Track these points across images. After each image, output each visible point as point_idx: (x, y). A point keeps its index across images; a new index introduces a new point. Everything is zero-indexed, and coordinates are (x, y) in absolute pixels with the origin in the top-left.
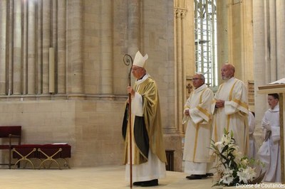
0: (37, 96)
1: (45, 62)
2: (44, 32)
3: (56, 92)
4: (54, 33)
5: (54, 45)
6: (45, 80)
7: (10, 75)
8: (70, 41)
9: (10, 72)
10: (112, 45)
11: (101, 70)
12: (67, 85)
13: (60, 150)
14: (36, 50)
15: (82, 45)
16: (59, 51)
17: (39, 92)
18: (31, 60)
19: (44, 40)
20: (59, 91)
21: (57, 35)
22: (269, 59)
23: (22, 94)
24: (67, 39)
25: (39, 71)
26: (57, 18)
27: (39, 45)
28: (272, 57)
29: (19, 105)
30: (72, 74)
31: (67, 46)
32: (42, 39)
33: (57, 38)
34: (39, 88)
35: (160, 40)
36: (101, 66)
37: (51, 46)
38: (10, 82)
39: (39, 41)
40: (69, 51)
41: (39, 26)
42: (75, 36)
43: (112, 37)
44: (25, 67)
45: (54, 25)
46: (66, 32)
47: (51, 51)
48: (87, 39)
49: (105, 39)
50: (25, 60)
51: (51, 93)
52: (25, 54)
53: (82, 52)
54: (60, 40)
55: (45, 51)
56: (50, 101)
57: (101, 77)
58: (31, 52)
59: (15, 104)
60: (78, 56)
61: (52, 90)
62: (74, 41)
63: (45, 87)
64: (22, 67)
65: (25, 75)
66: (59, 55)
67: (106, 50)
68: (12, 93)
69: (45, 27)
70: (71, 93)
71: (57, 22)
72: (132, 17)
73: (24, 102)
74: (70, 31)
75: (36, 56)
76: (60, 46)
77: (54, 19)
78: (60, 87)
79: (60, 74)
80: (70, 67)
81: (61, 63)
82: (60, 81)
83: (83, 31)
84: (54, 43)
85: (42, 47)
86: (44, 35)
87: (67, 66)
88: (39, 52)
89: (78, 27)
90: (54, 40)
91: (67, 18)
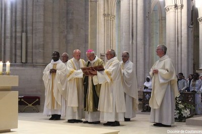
1: (19, 42)
2: (18, 22)
3: (26, 62)
4: (25, 23)
5: (25, 31)
8: (36, 29)
10: (59, 32)
12: (34, 57)
13: (37, 100)
17: (14, 62)
18: (8, 40)
20: (28, 62)
22: (132, 43)
24: (34, 28)
25: (14, 47)
26: (27, 13)
27: (14, 30)
28: (134, 42)
30: (37, 51)
31: (34, 32)
32: (16, 26)
34: (14, 59)
35: (82, 30)
37: (23, 32)
39: (14, 27)
40: (36, 35)
41: (14, 18)
42: (40, 26)
43: (59, 28)
46: (33, 23)
47: (24, 34)
48: (46, 27)
50: (3, 39)
51: (22, 63)
52: (3, 35)
53: (44, 36)
54: (29, 28)
55: (18, 35)
56: (22, 68)
60: (42, 39)
61: (24, 61)
62: (39, 29)
63: (18, 59)
65: (3, 49)
66: (29, 38)
69: (19, 18)
70: (37, 63)
71: (26, 16)
74: (36, 22)
75: (11, 37)
76: (29, 32)
78: (29, 59)
79: (30, 50)
80: (36, 46)
81: (30, 43)
82: (30, 54)
83: (45, 23)
84: (25, 29)
85: (16, 32)
86: (17, 24)
87: (34, 45)
88: (14, 35)
89: (42, 20)
90: (25, 27)
91: (34, 14)
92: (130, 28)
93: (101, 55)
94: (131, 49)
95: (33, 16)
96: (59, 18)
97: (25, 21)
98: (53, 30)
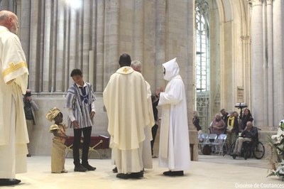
1: (85, 63)
2: (84, 37)
4: (93, 38)
5: (93, 49)
7: (53, 74)
8: (108, 46)
9: (53, 71)
10: (143, 50)
13: (101, 141)
14: (77, 53)
16: (98, 54)
18: (72, 62)
19: (84, 43)
20: (97, 89)
21: (96, 39)
22: (267, 67)
23: (64, 91)
24: (105, 43)
26: (96, 25)
27: (80, 48)
28: (269, 65)
30: (109, 75)
31: (105, 50)
32: (82, 43)
33: (96, 43)
35: (181, 47)
37: (90, 49)
38: (53, 81)
39: (80, 44)
40: (107, 54)
41: (80, 32)
42: (112, 41)
43: (143, 43)
44: (66, 68)
45: (94, 30)
46: (104, 37)
47: (91, 53)
48: (122, 43)
49: (138, 44)
50: (66, 61)
52: (66, 56)
54: (99, 44)
55: (85, 54)
58: (72, 54)
59: (58, 100)
60: (115, 58)
62: (112, 45)
64: (64, 68)
65: (66, 74)
66: (98, 57)
67: (138, 54)
68: (55, 91)
69: (86, 32)
71: (96, 28)
72: (161, 26)
74: (108, 36)
75: (76, 57)
76: (98, 49)
77: (94, 26)
78: (98, 86)
79: (99, 74)
80: (107, 68)
81: (99, 64)
82: (99, 80)
83: (120, 37)
84: (93, 46)
85: (82, 50)
86: (84, 40)
87: (105, 67)
88: (80, 54)
89: (115, 32)
90: (93, 44)
91: (106, 25)
92: (262, 47)
93: (239, 89)
94: (265, 75)
95: (104, 28)
96: (143, 31)
97: (93, 35)
98: (133, 46)
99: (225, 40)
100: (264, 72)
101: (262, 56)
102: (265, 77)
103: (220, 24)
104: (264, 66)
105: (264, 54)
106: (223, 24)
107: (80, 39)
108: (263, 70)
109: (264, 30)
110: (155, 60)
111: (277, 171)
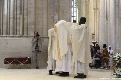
0: (14, 36)
1: (18, 21)
2: (18, 7)
3: (23, 34)
4: (22, 8)
5: (22, 14)
6: (18, 29)
7: (1, 26)
8: (30, 12)
10: (48, 14)
11: (43, 25)
12: (28, 31)
13: (27, 60)
14: (14, 16)
15: (35, 14)
16: (25, 16)
17: (15, 34)
18: (11, 20)
19: (18, 11)
20: (25, 34)
21: (24, 9)
23: (7, 35)
24: (28, 11)
25: (15, 25)
27: (15, 13)
28: (108, 23)
29: (6, 40)
30: (31, 27)
31: (28, 14)
32: (17, 11)
33: (24, 11)
34: (15, 33)
35: (66, 13)
36: (43, 24)
37: (21, 14)
38: (1, 30)
39: (15, 11)
40: (30, 16)
41: (15, 5)
42: (32, 10)
43: (47, 11)
44: (8, 23)
45: (22, 4)
46: (28, 8)
47: (21, 16)
48: (37, 11)
49: (45, 12)
50: (8, 20)
51: (21, 35)
52: (8, 17)
53: (35, 17)
54: (25, 11)
55: (18, 16)
56: (20, 38)
57: (42, 29)
58: (12, 16)
59: (4, 40)
60: (34, 19)
61: (21, 33)
62: (32, 12)
63: (18, 32)
64: (7, 23)
65: (8, 26)
66: (25, 18)
67: (45, 17)
68: (2, 35)
69: (18, 5)
70: (30, 35)
71: (24, 3)
72: (56, 3)
73: (8, 39)
74: (30, 7)
75: (14, 18)
76: (25, 14)
77: (22, 2)
78: (25, 32)
79: (25, 27)
80: (30, 24)
81: (25, 22)
82: (25, 29)
83: (36, 8)
84: (22, 12)
85: (17, 14)
86: (18, 9)
87: (28, 23)
88: (15, 16)
89: (34, 6)
91: (29, 2)
92: (105, 14)
93: (92, 34)
94: (106, 27)
95: (28, 3)
96: (47, 5)
97: (22, 7)
98: (42, 13)
99: (86, 10)
100: (106, 26)
101: (105, 18)
102: (106, 29)
103: (83, 2)
104: (106, 23)
105: (106, 17)
106: (85, 2)
107: (16, 9)
108: (105, 25)
109: (106, 5)
110: (54, 19)
111: (116, 73)
